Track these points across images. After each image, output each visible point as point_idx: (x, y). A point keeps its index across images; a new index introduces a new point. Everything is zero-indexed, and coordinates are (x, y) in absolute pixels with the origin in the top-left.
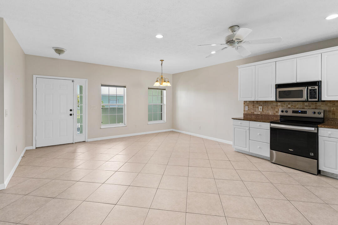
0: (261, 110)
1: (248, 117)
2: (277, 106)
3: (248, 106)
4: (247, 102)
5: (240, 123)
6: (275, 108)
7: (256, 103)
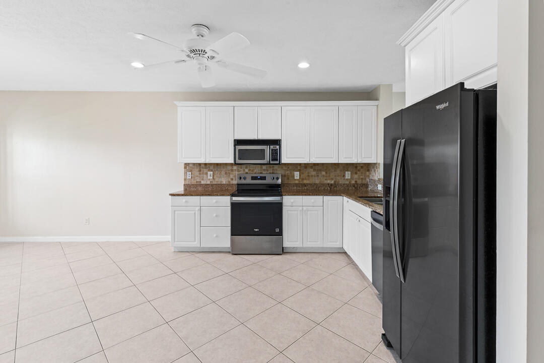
0: (212, 178)
1: (190, 190)
2: (232, 170)
3: (191, 171)
4: (190, 165)
5: (184, 201)
6: (229, 173)
7: (204, 166)
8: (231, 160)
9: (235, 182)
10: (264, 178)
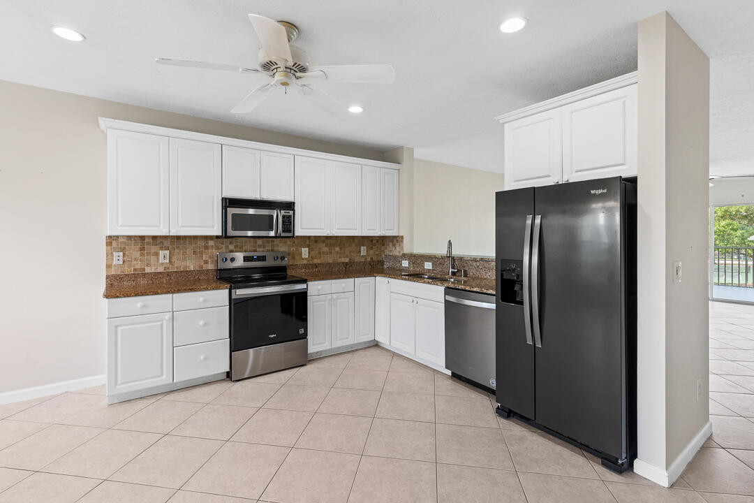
0: (168, 261)
2: (206, 248)
3: (123, 250)
4: (120, 240)
5: (139, 305)
6: (201, 253)
7: (151, 240)
8: (217, 231)
9: (211, 266)
10: (263, 258)
